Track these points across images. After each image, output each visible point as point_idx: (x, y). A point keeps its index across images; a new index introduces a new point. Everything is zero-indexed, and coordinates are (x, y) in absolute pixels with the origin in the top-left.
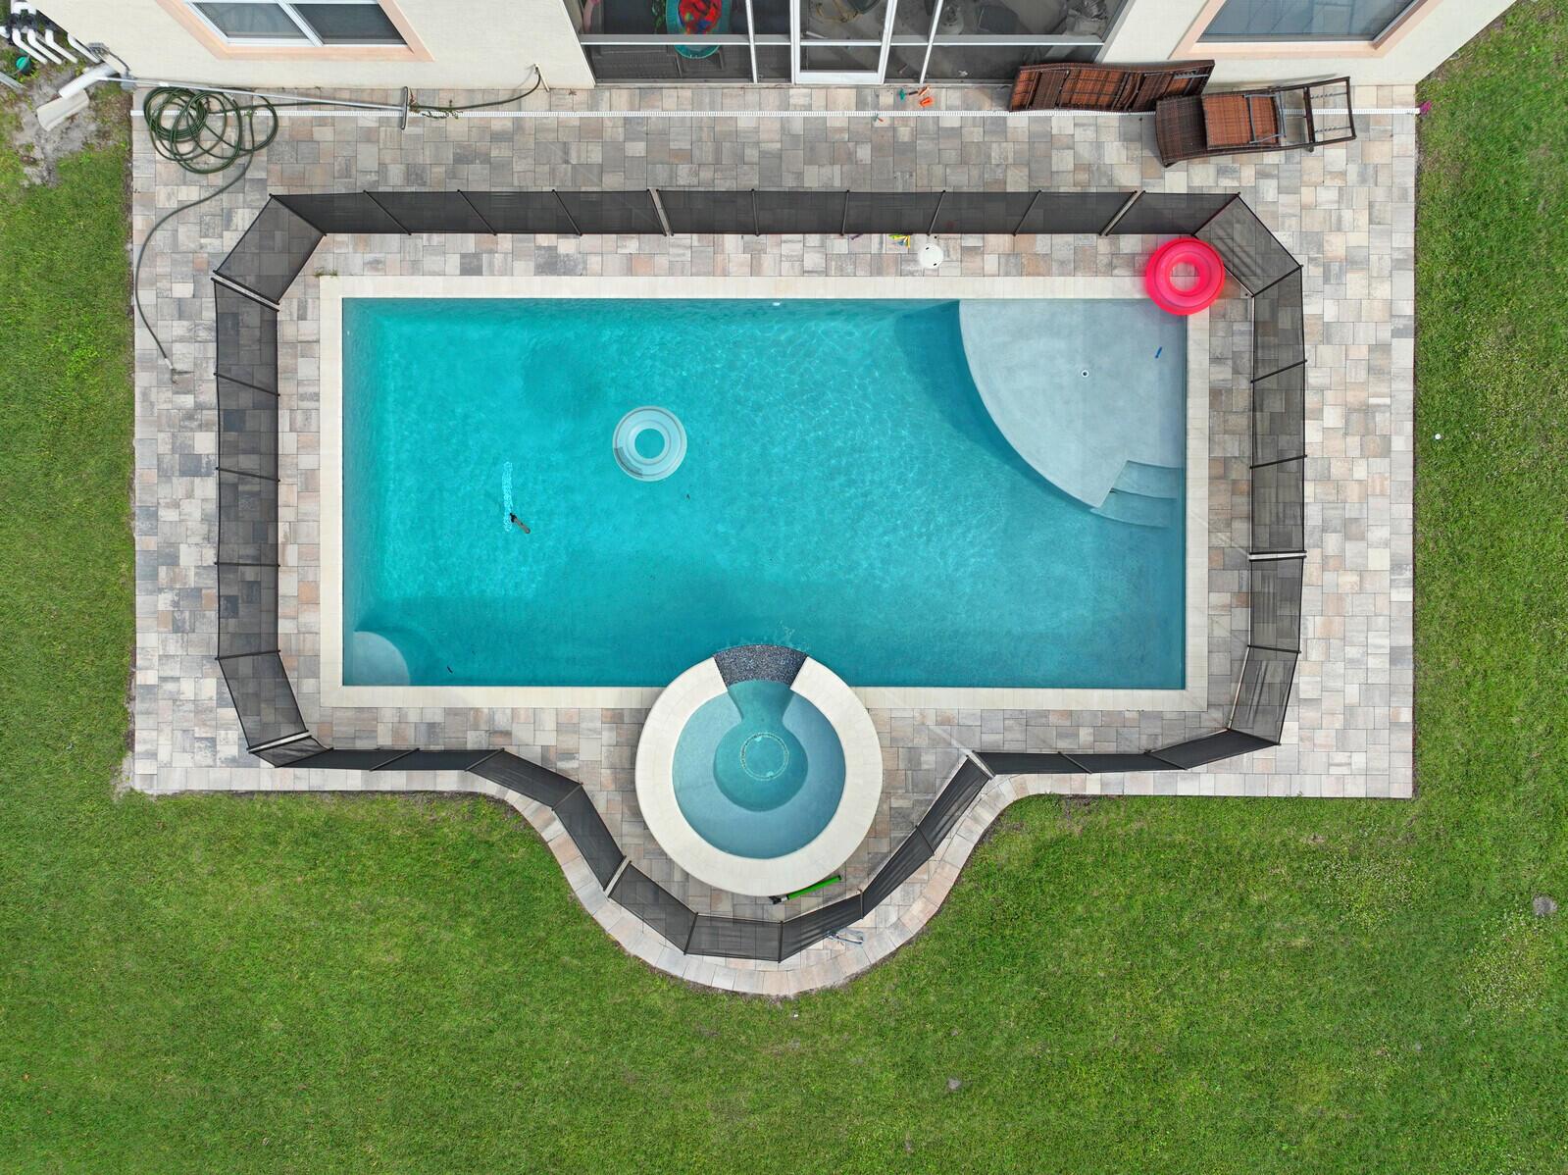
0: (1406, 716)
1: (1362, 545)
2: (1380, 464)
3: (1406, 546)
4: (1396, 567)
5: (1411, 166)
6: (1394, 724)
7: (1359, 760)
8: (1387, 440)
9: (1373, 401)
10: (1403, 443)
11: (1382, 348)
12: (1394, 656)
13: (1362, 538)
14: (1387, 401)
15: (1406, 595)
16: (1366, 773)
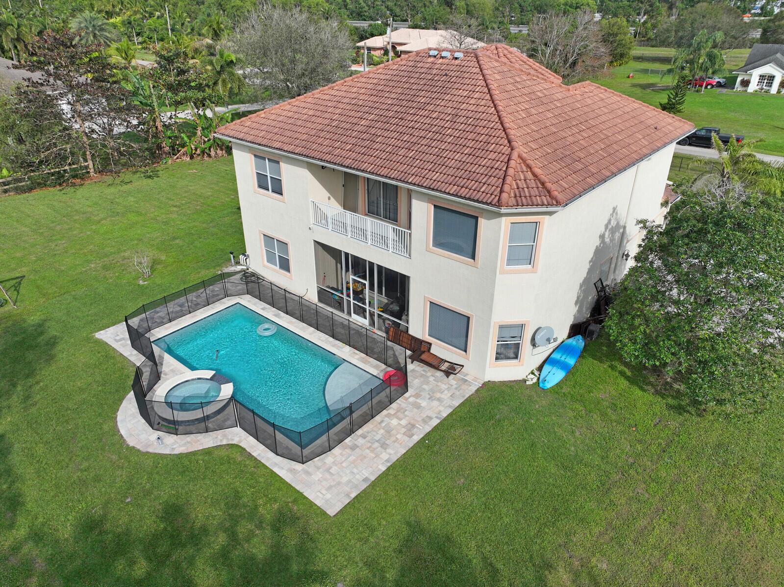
0: (353, 495)
1: (383, 450)
2: (406, 438)
3: (394, 459)
4: (387, 461)
5: (471, 393)
6: (348, 495)
7: (328, 496)
8: (413, 435)
9: (417, 425)
10: (416, 438)
11: (431, 418)
12: (365, 480)
13: (385, 449)
14: (421, 428)
15: (384, 469)
16: (327, 501)
